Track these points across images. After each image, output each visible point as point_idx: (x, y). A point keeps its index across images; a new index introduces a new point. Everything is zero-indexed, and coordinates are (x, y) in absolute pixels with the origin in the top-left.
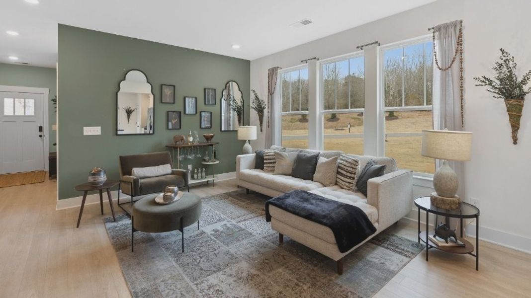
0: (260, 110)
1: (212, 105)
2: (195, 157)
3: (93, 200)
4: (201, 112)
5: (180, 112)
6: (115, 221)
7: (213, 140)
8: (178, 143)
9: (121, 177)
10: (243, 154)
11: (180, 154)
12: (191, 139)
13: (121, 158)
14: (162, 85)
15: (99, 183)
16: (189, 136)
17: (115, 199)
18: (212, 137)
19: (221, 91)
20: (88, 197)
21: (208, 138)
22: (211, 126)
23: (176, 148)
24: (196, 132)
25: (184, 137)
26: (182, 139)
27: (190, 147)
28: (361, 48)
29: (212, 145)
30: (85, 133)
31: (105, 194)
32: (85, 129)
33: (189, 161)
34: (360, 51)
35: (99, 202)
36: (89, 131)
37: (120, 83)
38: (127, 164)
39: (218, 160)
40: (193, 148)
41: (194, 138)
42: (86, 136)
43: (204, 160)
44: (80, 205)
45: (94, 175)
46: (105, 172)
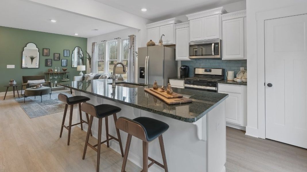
0: (90, 59)
1: (67, 56)
2: (58, 78)
3: (10, 93)
4: (62, 60)
5: (52, 60)
6: (19, 98)
7: (67, 71)
8: (50, 72)
9: (23, 84)
10: (79, 76)
11: (50, 77)
12: (56, 70)
13: (23, 77)
14: (43, 49)
15: (13, 85)
16: (55, 69)
17: (20, 94)
18: (66, 70)
19: (72, 51)
20: (7, 92)
21: (64, 70)
22: (67, 65)
23: (49, 74)
24: (59, 68)
25: (53, 70)
26: (52, 70)
27: (55, 73)
28: (117, 39)
29: (66, 73)
30: (8, 67)
31: (16, 92)
32: (8, 66)
33: (55, 79)
34: (116, 40)
35: (13, 94)
36: (9, 67)
37: (24, 48)
38: (25, 79)
39: (69, 79)
40: (57, 74)
41: (58, 70)
42: (8, 68)
43: (63, 79)
44: (4, 95)
45: (11, 82)
46: (16, 81)
